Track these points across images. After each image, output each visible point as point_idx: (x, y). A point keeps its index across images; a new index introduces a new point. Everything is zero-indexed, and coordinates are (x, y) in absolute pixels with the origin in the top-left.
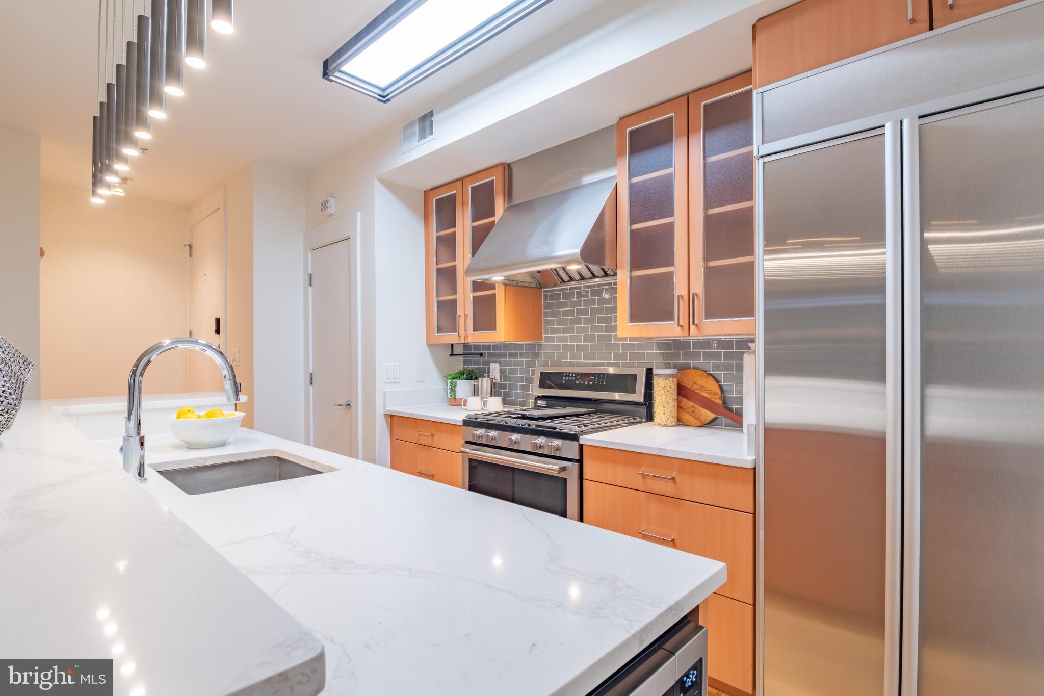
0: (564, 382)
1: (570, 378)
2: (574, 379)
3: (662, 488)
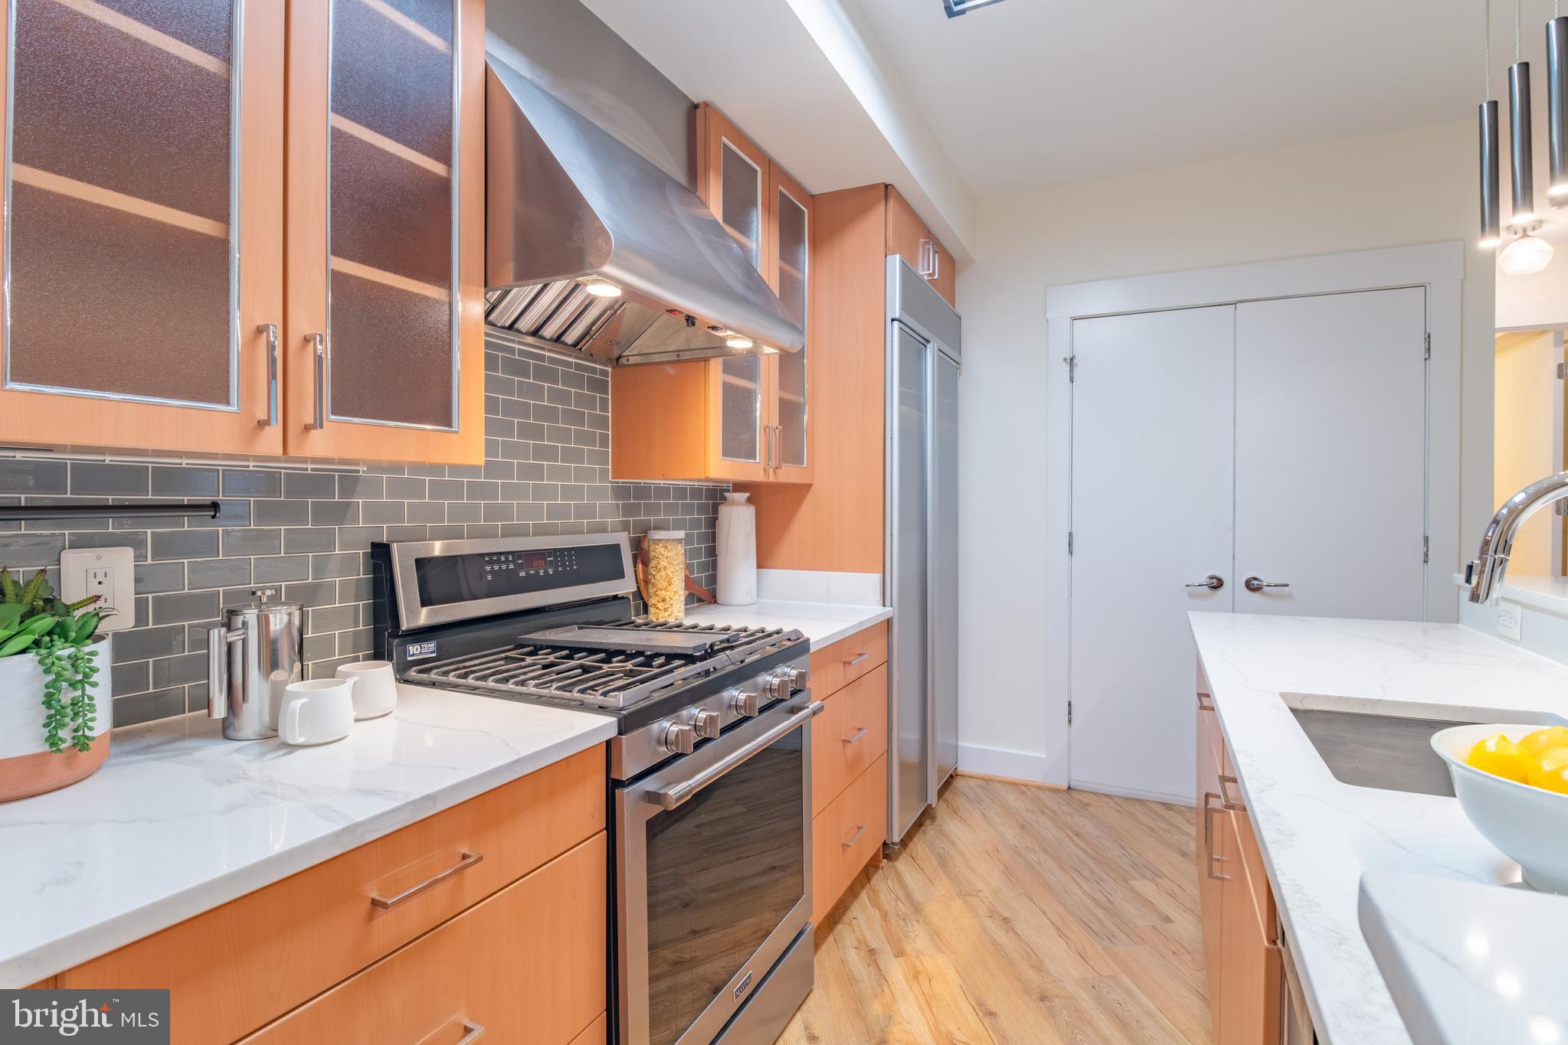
0: (489, 577)
1: (504, 567)
2: (511, 566)
3: (853, 672)
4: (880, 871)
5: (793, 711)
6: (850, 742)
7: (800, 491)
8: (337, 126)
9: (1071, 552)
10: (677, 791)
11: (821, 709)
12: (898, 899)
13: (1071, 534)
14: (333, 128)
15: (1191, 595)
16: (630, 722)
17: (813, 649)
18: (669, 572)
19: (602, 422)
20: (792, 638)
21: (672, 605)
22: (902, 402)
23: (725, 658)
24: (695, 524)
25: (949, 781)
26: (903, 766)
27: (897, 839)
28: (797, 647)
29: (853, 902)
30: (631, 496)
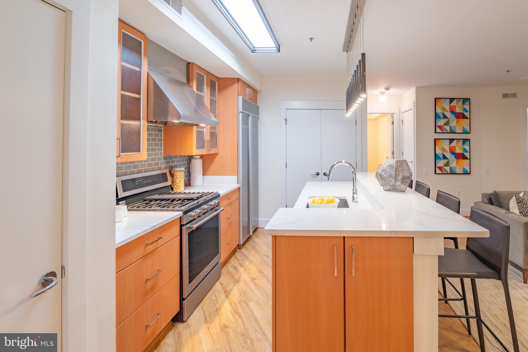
0: (137, 184)
1: (140, 181)
2: (142, 180)
3: (230, 201)
4: (237, 252)
5: (216, 210)
6: (229, 218)
7: (215, 155)
8: (122, 93)
9: (286, 167)
10: (195, 226)
11: (223, 210)
12: (242, 256)
13: (286, 163)
14: (121, 94)
15: (313, 177)
16: (185, 213)
17: (221, 196)
18: (180, 179)
19: (160, 140)
20: (216, 194)
21: (181, 187)
22: (242, 125)
23: (202, 199)
24: (184, 165)
25: (256, 230)
26: (243, 227)
27: (241, 243)
28: (218, 196)
29: (230, 259)
30: (168, 158)
